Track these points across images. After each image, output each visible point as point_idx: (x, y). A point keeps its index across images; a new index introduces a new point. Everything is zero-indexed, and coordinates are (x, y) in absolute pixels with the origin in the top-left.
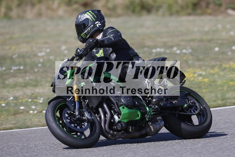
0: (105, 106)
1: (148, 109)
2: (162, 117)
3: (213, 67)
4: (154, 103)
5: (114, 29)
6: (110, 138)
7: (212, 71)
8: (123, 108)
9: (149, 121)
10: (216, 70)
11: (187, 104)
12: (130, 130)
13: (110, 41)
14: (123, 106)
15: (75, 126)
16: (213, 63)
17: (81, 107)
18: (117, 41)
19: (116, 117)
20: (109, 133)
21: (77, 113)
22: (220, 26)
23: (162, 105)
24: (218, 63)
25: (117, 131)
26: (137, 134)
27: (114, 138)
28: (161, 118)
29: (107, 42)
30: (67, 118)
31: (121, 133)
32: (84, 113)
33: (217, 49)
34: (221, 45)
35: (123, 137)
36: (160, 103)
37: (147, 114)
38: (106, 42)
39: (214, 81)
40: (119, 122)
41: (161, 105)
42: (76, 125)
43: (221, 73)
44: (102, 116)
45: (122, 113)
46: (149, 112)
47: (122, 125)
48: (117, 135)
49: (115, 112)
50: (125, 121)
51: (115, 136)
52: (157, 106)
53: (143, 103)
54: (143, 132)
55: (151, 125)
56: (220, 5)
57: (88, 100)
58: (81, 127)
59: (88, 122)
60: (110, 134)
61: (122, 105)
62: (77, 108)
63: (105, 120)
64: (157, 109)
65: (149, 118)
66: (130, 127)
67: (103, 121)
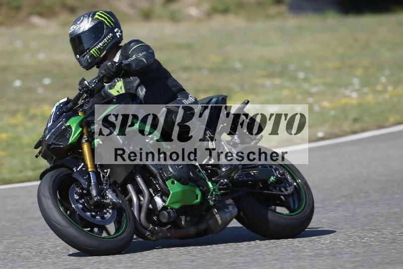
0: (139, 180)
1: (211, 186)
2: (232, 199)
3: (14, 114)
4: (223, 173)
5: (141, 42)
6: (149, 237)
7: (12, 121)
8: (173, 183)
9: (215, 206)
10: (20, 118)
11: (274, 176)
12: (183, 223)
13: (142, 64)
14: (172, 179)
15: (92, 216)
16: (13, 107)
17: (99, 182)
18: (152, 64)
19: (158, 200)
20: (146, 229)
21: (94, 193)
22: (18, 44)
23: (235, 177)
24: (21, 107)
25: (161, 224)
26: (192, 230)
27: (154, 238)
28: (232, 201)
29: (136, 66)
30: (77, 201)
31: (167, 229)
32: (106, 193)
33: (18, 83)
34: (24, 77)
35: (169, 235)
36: (233, 175)
37: (210, 194)
38: (134, 66)
39: (17, 138)
40: (164, 208)
41: (233, 177)
42: (93, 214)
43: (29, 124)
44: (135, 199)
45: (171, 192)
46: (214, 190)
47: (169, 213)
48: (160, 233)
49: (156, 192)
50: (176, 206)
51: (157, 233)
52: (227, 179)
53: (201, 175)
54: (203, 226)
55: (216, 213)
56: (18, 8)
57: (109, 170)
58: (103, 218)
59: (112, 209)
60: (149, 231)
61: (170, 178)
62: (92, 184)
63: (140, 207)
64: (226, 184)
65: (215, 201)
66: (183, 218)
67: (137, 207)
